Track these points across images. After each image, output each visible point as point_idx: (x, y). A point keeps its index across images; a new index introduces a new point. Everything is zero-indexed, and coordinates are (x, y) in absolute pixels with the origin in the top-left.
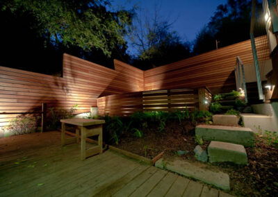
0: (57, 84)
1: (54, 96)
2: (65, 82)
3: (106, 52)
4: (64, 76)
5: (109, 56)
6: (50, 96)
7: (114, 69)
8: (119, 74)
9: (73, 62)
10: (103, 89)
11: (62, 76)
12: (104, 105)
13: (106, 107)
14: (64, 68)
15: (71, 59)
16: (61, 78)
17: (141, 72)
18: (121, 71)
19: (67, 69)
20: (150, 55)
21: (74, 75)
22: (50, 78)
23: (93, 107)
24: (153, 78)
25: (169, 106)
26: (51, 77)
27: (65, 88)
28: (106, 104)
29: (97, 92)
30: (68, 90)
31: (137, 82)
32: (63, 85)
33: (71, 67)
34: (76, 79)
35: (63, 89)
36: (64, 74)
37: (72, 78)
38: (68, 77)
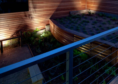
0: (26, 16)
1: (25, 23)
2: (30, 14)
4: (29, 10)
6: (23, 23)
10: (52, 12)
11: (28, 11)
13: (54, 30)
14: (29, 5)
16: (28, 12)
19: (31, 5)
22: (22, 14)
23: (46, 25)
26: (23, 12)
27: (30, 17)
28: (54, 28)
29: (49, 15)
30: (32, 18)
32: (29, 15)
34: (36, 10)
35: (29, 18)
36: (29, 9)
37: (34, 10)
38: (31, 10)
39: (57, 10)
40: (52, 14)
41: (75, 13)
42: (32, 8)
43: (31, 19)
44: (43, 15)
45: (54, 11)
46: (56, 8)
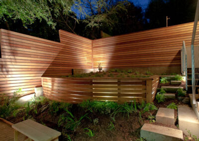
2: (4, 63)
3: (50, 23)
4: (2, 56)
5: (54, 28)
7: (59, 41)
8: (65, 47)
9: (12, 39)
12: (50, 87)
13: (52, 90)
14: (2, 47)
15: (9, 35)
17: (90, 41)
18: (67, 43)
20: (100, 23)
21: (14, 53)
23: (36, 87)
24: (101, 49)
25: (119, 95)
27: (4, 70)
28: (53, 85)
29: (41, 70)
30: (8, 71)
31: (85, 54)
32: (3, 66)
33: (10, 44)
34: (17, 58)
35: (2, 71)
36: (2, 53)
37: (12, 57)
38: (7, 57)
39: (53, 64)
40: (46, 70)
42: (9, 54)
43: (6, 73)
44: (30, 69)
45: (49, 65)
46: (52, 60)
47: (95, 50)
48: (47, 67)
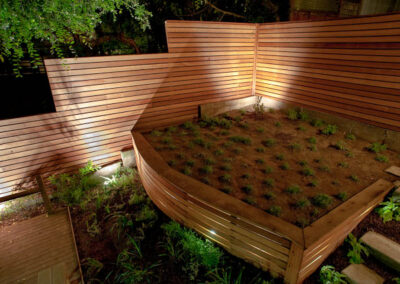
2: (62, 120)
4: (57, 109)
10: (139, 110)
11: (54, 111)
14: (54, 92)
16: (54, 115)
17: (249, 29)
19: (59, 93)
23: (124, 150)
27: (65, 130)
30: (71, 132)
31: (234, 64)
32: (61, 125)
34: (80, 106)
35: (63, 133)
36: (56, 104)
37: (73, 107)
38: (65, 108)
39: (154, 103)
40: (138, 117)
41: (216, 110)
42: (68, 102)
43: (68, 134)
44: (107, 122)
45: (145, 106)
46: (152, 96)
47: (262, 52)
48: (141, 112)
